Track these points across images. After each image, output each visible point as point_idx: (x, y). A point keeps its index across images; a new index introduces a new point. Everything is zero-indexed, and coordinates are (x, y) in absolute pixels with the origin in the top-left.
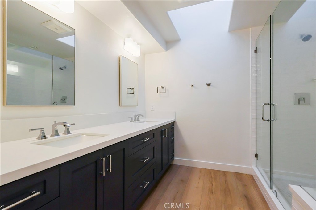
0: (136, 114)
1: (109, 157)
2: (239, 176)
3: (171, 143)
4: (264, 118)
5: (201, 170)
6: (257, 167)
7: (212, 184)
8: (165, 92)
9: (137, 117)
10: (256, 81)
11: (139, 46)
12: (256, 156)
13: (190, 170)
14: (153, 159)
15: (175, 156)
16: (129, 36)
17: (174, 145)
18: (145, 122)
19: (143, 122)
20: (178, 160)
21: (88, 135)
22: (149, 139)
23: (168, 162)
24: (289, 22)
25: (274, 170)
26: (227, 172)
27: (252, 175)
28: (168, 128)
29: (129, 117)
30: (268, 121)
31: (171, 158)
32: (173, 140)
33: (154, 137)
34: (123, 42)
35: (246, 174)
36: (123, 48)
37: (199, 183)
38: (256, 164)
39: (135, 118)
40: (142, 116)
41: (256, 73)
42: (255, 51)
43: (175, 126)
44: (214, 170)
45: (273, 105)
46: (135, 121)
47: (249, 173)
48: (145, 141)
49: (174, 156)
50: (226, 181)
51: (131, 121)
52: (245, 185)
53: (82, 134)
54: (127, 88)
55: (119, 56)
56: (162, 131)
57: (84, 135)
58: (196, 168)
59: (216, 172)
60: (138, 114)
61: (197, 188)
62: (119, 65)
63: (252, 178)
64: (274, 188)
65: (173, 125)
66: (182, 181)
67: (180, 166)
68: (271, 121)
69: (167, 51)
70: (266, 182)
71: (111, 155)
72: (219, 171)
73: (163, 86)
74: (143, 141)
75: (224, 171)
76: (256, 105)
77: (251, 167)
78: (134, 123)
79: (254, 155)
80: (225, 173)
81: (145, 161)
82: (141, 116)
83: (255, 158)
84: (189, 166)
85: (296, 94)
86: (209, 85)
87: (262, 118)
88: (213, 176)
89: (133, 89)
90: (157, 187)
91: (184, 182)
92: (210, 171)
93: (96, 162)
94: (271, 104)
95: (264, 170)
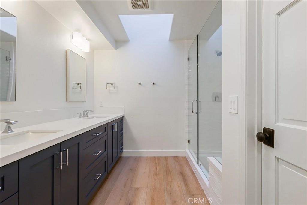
0: (85, 110)
1: (66, 151)
2: (176, 158)
3: (120, 137)
4: (194, 112)
5: (147, 158)
6: (189, 150)
7: (157, 168)
8: (115, 89)
9: (86, 113)
10: (189, 82)
11: (89, 41)
12: (189, 141)
13: (138, 159)
14: (104, 152)
15: (124, 148)
16: (78, 31)
17: (123, 138)
18: (94, 118)
19: (92, 118)
20: (127, 152)
21: (34, 132)
22: (101, 133)
23: (118, 155)
24: (209, 40)
25: (200, 151)
26: (168, 157)
27: (186, 157)
28: (118, 123)
29: (78, 113)
30: (196, 113)
31: (120, 151)
32: (122, 134)
33: (105, 131)
34: (71, 35)
35: (182, 157)
36: (71, 42)
37: (145, 169)
38: (189, 147)
39: (84, 114)
40: (92, 111)
41: (189, 76)
42: (188, 59)
43: (124, 121)
44: (157, 157)
45: (199, 101)
46: (84, 117)
47: (184, 156)
48: (98, 135)
49: (122, 149)
50: (167, 164)
51: (79, 117)
52: (181, 165)
53: (28, 132)
54: (73, 83)
55: (67, 49)
56: (113, 125)
57: (31, 133)
58: (143, 157)
59: (159, 158)
60: (87, 110)
61: (144, 173)
62: (67, 59)
63: (186, 159)
64: (200, 163)
65: (122, 120)
66: (131, 170)
67: (128, 157)
68: (198, 113)
69: (116, 50)
70: (195, 160)
71: (67, 149)
72: (162, 157)
73: (112, 83)
74: (96, 135)
75: (165, 157)
76: (189, 101)
77: (185, 151)
78: (82, 119)
79: (187, 141)
80: (166, 158)
81: (97, 154)
82: (90, 112)
83: (188, 143)
84: (136, 157)
85: (214, 93)
86: (154, 84)
87: (193, 112)
88: (157, 162)
89: (80, 84)
90: (108, 179)
91: (133, 170)
92: (154, 158)
93: (53, 156)
94: (198, 101)
95: (194, 152)
